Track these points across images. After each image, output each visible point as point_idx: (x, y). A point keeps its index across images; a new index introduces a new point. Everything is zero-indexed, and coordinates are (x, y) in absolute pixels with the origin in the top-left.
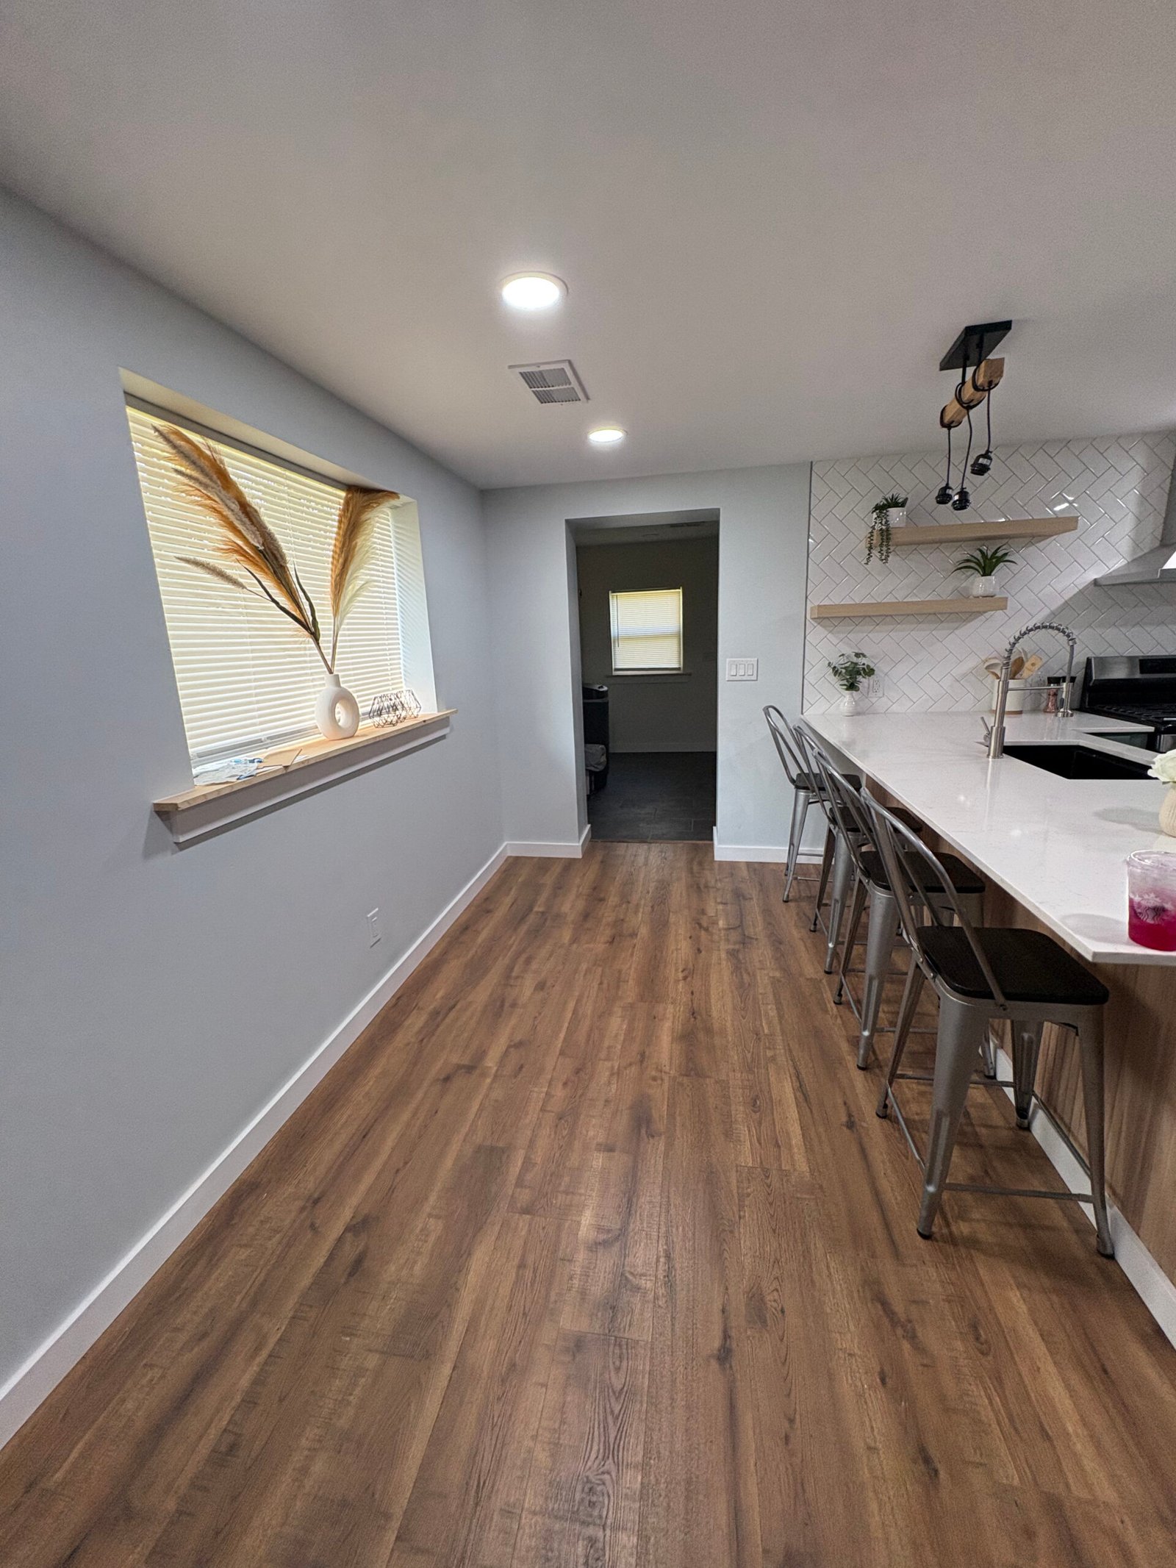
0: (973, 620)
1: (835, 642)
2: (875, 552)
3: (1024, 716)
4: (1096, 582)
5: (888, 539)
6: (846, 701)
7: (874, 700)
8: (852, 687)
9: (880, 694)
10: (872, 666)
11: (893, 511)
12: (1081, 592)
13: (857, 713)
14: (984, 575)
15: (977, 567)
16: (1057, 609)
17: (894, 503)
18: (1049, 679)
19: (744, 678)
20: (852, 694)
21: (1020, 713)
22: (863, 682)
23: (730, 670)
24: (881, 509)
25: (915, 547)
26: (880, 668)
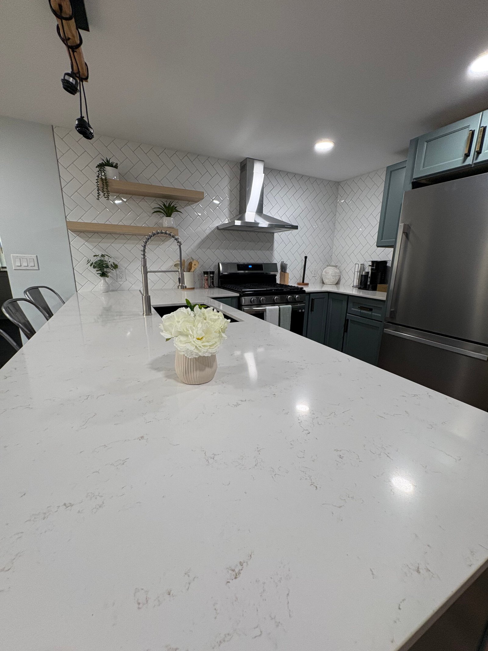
0: (167, 241)
1: (91, 247)
2: (102, 194)
3: (195, 290)
4: (218, 228)
5: (107, 186)
6: (101, 283)
7: (121, 283)
8: (103, 275)
9: (124, 279)
10: (116, 263)
11: (108, 168)
12: (213, 232)
13: (108, 290)
14: (167, 216)
15: (162, 211)
16: (204, 239)
17: (108, 164)
18: (204, 272)
19: (28, 268)
20: (105, 279)
21: (193, 288)
22: (112, 273)
23: (15, 262)
24: (101, 166)
25: (143, 197)
26: (122, 264)
